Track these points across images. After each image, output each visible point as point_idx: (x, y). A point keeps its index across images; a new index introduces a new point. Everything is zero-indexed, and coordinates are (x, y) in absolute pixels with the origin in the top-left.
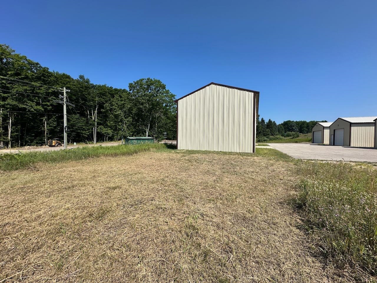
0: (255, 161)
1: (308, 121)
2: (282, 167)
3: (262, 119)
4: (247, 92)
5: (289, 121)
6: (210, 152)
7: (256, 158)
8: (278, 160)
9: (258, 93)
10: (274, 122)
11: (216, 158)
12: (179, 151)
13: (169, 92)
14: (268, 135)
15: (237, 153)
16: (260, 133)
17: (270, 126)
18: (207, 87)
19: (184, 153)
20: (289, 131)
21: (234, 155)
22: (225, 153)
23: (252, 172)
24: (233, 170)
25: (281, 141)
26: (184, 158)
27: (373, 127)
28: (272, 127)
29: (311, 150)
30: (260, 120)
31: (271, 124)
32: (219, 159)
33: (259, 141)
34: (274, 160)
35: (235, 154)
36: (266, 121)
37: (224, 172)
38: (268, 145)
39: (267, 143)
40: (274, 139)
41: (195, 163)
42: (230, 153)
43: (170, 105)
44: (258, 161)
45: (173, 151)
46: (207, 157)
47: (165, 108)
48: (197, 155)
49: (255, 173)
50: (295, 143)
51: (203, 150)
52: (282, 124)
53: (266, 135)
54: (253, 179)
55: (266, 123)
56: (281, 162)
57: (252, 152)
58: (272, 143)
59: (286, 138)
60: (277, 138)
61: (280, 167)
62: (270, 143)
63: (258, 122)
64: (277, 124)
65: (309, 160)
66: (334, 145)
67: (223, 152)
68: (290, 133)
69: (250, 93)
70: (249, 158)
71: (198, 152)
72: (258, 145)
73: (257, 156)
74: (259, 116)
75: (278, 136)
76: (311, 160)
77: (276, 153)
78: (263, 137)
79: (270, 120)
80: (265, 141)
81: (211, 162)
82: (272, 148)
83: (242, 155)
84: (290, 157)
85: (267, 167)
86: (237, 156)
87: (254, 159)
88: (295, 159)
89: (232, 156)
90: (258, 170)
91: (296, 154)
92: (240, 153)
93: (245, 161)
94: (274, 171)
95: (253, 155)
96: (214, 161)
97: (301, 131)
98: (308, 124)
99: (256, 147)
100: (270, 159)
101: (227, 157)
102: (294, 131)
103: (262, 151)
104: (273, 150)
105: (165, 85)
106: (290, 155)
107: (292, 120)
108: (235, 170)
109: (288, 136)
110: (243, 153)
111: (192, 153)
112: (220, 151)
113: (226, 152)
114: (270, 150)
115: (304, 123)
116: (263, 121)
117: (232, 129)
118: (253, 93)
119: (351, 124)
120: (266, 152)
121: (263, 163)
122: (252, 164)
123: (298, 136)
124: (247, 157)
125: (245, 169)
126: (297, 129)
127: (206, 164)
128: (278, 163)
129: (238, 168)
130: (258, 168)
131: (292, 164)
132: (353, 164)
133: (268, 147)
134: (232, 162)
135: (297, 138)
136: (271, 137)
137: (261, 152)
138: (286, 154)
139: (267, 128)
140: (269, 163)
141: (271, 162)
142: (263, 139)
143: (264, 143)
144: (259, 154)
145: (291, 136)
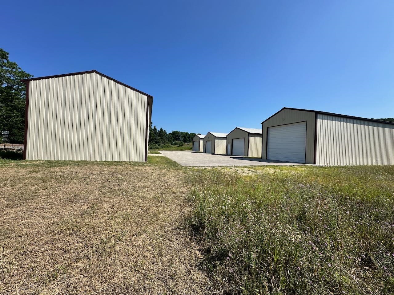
0: (146, 173)
1: (189, 133)
2: (173, 177)
3: (155, 127)
4: (140, 94)
5: (176, 131)
6: (87, 163)
7: (147, 167)
8: (169, 169)
9: (152, 98)
10: (165, 131)
11: (95, 172)
12: (28, 163)
13: (17, 67)
14: (160, 142)
15: (126, 163)
16: (152, 140)
17: (161, 134)
18: (87, 75)
19: (37, 166)
20: (176, 140)
21: (122, 165)
22: (110, 164)
23: (144, 187)
24: (118, 188)
25: (170, 149)
26: (35, 175)
27: (226, 141)
28: (163, 135)
29: (193, 157)
30: (153, 128)
31: (162, 133)
32: (101, 173)
33: (151, 149)
34: (166, 169)
35: (124, 164)
36: (158, 129)
37: (104, 193)
38: (159, 153)
39: (158, 150)
40: (165, 147)
41: (54, 183)
42: (118, 163)
43: (18, 88)
44: (149, 171)
45: (13, 163)
46: (81, 171)
47: (6, 91)
48: (64, 168)
49: (147, 189)
50: (181, 151)
51: (78, 160)
52: (171, 134)
53: (158, 143)
54: (143, 197)
55: (158, 131)
56: (172, 170)
57: (144, 161)
58: (163, 150)
59: (174, 146)
60: (167, 146)
61: (171, 177)
62: (161, 150)
63: (150, 130)
64: (168, 133)
65: (194, 167)
66: (206, 153)
67: (109, 162)
68: (177, 141)
69: (144, 96)
70: (140, 168)
71: (66, 163)
72: (150, 153)
73: (149, 166)
74: (152, 124)
75: (168, 144)
76: (195, 167)
77: (167, 161)
78: (155, 145)
79: (161, 128)
80: (156, 148)
81: (85, 178)
82: (163, 156)
83: (132, 165)
84: (179, 165)
85: (159, 179)
86: (126, 166)
87: (146, 170)
88: (183, 166)
89: (120, 167)
90: (150, 183)
91: (184, 162)
92: (130, 162)
93: (135, 173)
94: (167, 182)
95: (145, 164)
96: (92, 177)
97: (185, 141)
98: (189, 135)
99: (148, 155)
100: (162, 169)
101: (112, 169)
102: (180, 141)
103: (154, 159)
104: (164, 157)
105: (8, 54)
106: (178, 162)
107: (178, 131)
108: (121, 187)
109: (176, 144)
110: (133, 162)
111: (55, 166)
112: (105, 161)
113: (113, 162)
114: (161, 158)
115: (187, 133)
116: (155, 128)
117: (121, 134)
118: (147, 97)
119: (216, 138)
120: (157, 160)
121: (155, 174)
122: (144, 177)
123: (183, 145)
124: (137, 167)
125: (134, 184)
126: (182, 139)
127: (75, 183)
128: (169, 172)
129: (125, 183)
130: (150, 180)
131: (181, 172)
132: (220, 168)
133: (160, 155)
134: (119, 176)
135: (182, 147)
136: (162, 145)
137: (153, 161)
138: (175, 162)
139: (159, 136)
140: (161, 174)
141: (163, 171)
142: (155, 146)
143: (156, 150)
144: (151, 163)
145: (178, 144)
